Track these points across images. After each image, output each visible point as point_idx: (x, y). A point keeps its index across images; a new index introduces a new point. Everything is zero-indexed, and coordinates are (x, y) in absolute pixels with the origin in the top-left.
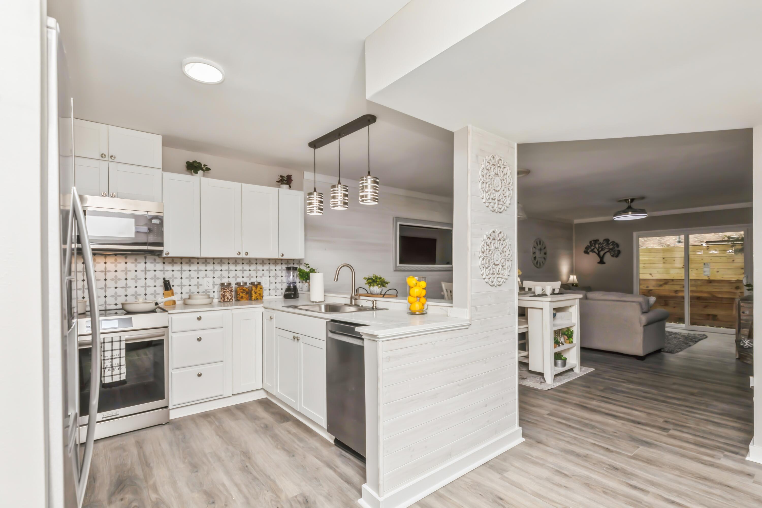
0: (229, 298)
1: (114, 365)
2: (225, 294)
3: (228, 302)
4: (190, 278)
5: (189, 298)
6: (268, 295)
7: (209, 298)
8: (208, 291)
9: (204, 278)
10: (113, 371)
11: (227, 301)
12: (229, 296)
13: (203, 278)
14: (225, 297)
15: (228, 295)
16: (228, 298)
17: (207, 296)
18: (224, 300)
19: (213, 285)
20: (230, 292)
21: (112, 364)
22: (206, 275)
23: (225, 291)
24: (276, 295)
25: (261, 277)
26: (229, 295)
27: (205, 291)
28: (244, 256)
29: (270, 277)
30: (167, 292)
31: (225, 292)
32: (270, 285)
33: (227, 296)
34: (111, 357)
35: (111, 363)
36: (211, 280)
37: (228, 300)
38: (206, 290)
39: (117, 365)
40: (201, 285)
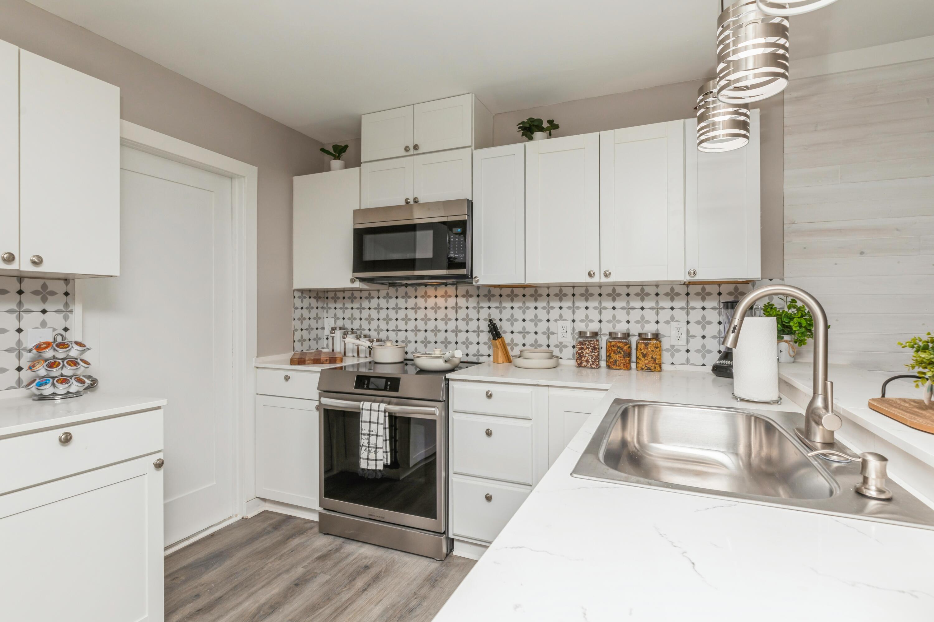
0: (589, 362)
1: (371, 445)
2: (582, 352)
3: (588, 368)
4: (536, 320)
5: (520, 357)
6: (685, 362)
7: (553, 357)
8: (564, 344)
9: (558, 321)
10: (369, 453)
11: (585, 367)
12: (590, 357)
13: (556, 321)
14: (583, 359)
15: (587, 355)
16: (587, 361)
17: (547, 355)
18: (581, 363)
19: (572, 334)
20: (592, 349)
21: (369, 443)
22: (561, 316)
23: (582, 346)
24: (704, 365)
25: (667, 322)
26: (589, 355)
27: (558, 344)
28: (604, 280)
29: (688, 322)
30: (494, 341)
31: (582, 348)
32: (688, 342)
33: (585, 356)
34: (368, 433)
35: (367, 441)
36: (569, 324)
37: (588, 366)
38: (561, 343)
39: (373, 446)
40: (553, 333)
